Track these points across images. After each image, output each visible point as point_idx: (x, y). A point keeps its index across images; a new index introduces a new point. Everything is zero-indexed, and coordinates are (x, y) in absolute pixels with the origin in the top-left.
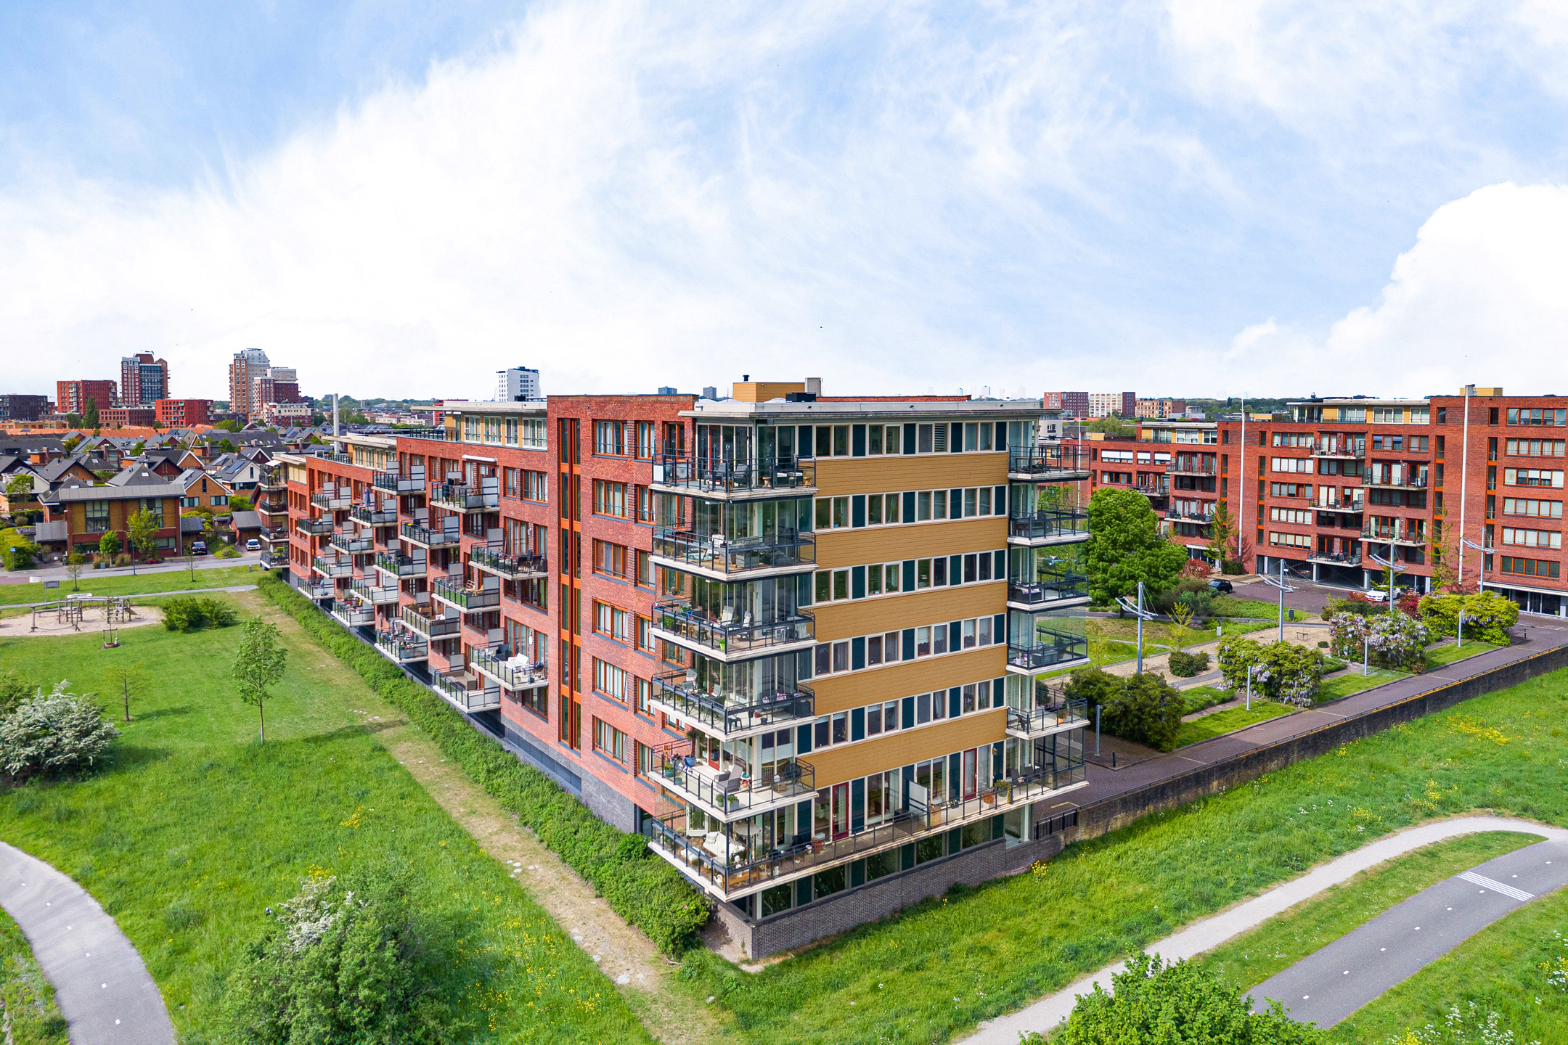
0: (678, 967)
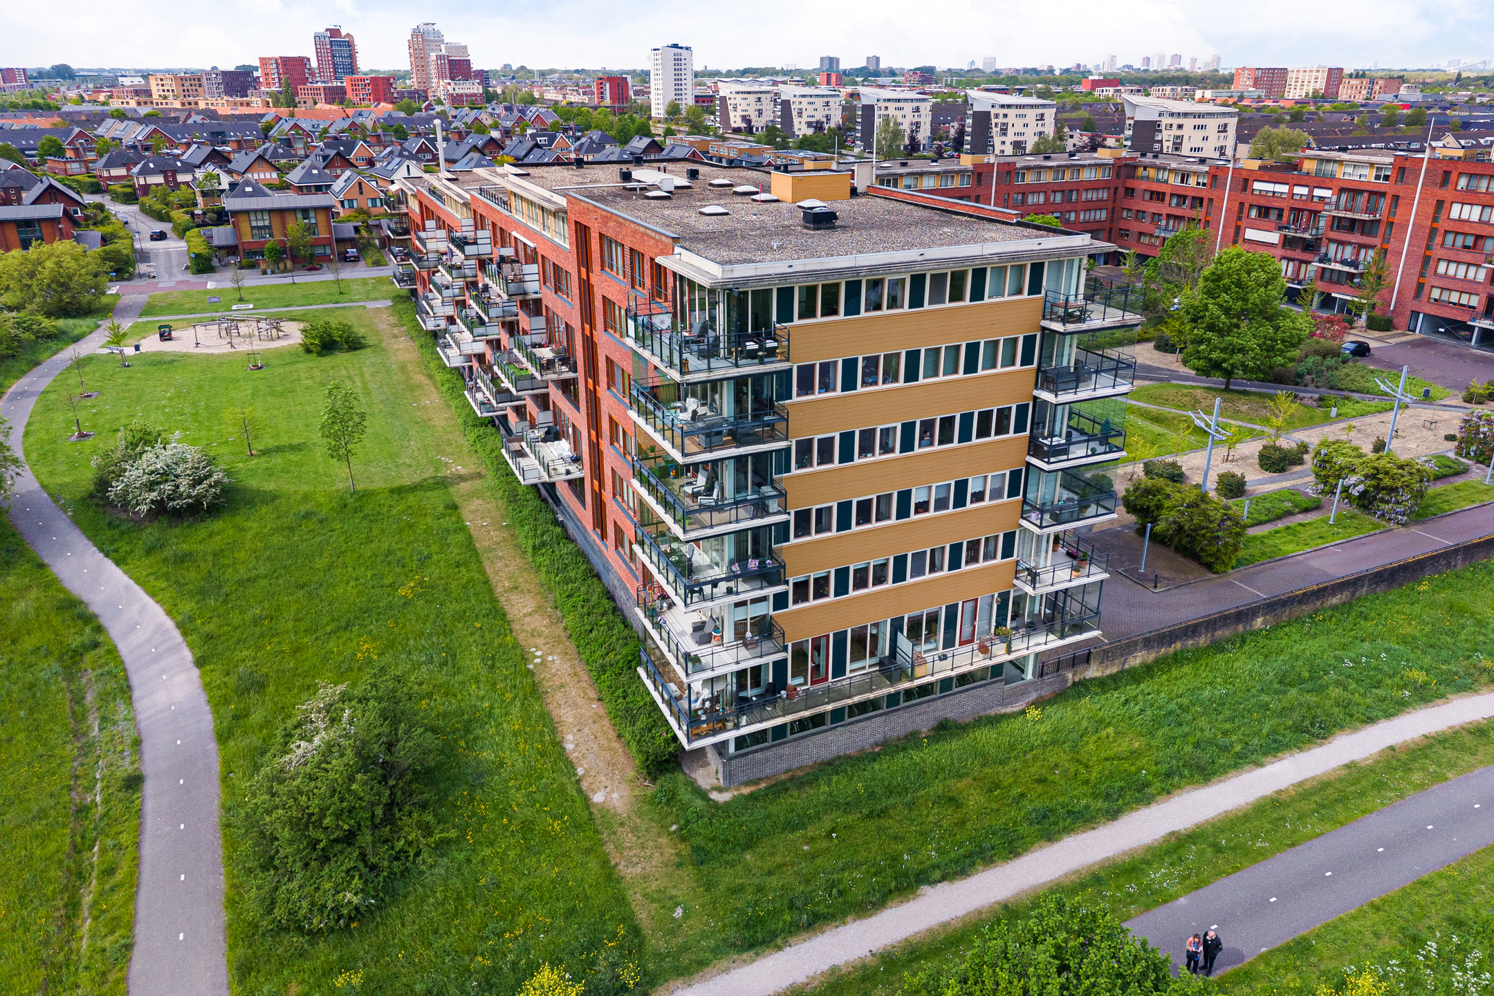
0: (651, 789)
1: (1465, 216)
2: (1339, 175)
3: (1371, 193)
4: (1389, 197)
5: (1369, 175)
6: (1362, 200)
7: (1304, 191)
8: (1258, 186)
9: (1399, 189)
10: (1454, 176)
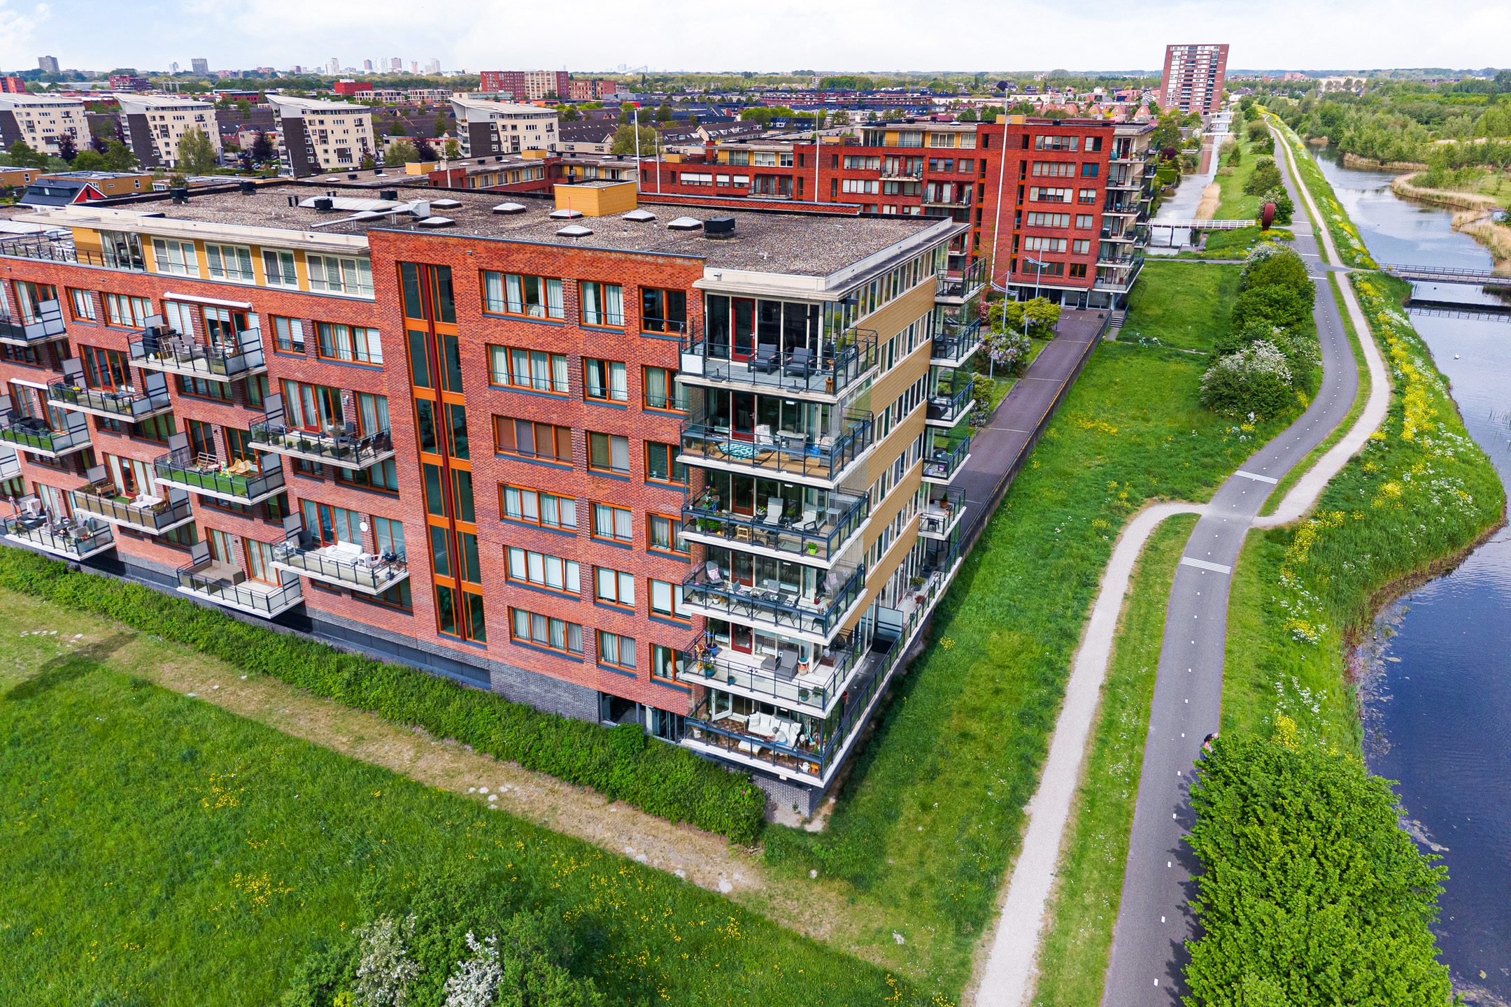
0: (760, 852)
1: (853, 190)
2: (752, 164)
3: (781, 177)
4: (795, 178)
5: (776, 162)
6: (773, 184)
7: (726, 179)
8: (684, 177)
9: (802, 172)
10: (840, 157)
